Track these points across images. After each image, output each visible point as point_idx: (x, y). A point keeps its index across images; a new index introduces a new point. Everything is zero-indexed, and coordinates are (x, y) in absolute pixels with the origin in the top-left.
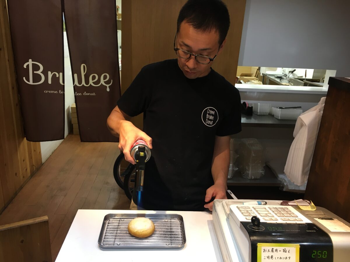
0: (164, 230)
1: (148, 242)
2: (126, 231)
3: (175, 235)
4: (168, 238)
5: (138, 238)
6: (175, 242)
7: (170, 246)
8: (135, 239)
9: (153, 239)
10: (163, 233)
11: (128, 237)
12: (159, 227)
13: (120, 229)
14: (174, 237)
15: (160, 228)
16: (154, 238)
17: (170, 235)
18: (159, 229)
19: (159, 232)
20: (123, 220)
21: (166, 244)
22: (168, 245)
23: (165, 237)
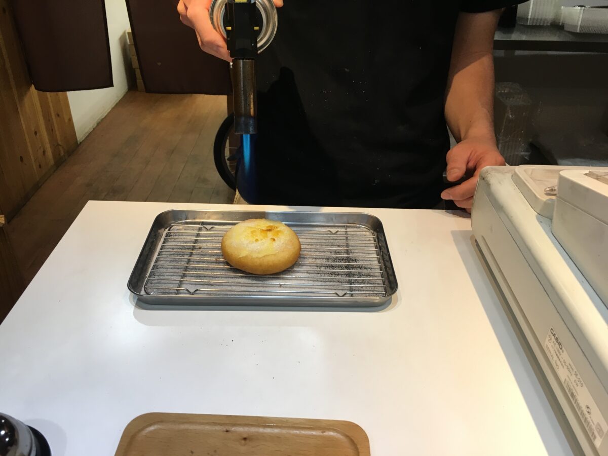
0: (328, 254)
1: (281, 286)
2: (217, 255)
3: (360, 268)
4: (339, 277)
5: (251, 274)
6: (362, 287)
7: (347, 297)
8: (242, 277)
9: (296, 279)
10: (325, 262)
11: (223, 273)
12: (314, 247)
13: (200, 251)
14: (360, 275)
15: (317, 250)
16: (298, 275)
17: (347, 267)
18: (312, 253)
19: (314, 260)
20: (209, 227)
21: (337, 294)
22: (343, 296)
23: (332, 274)
